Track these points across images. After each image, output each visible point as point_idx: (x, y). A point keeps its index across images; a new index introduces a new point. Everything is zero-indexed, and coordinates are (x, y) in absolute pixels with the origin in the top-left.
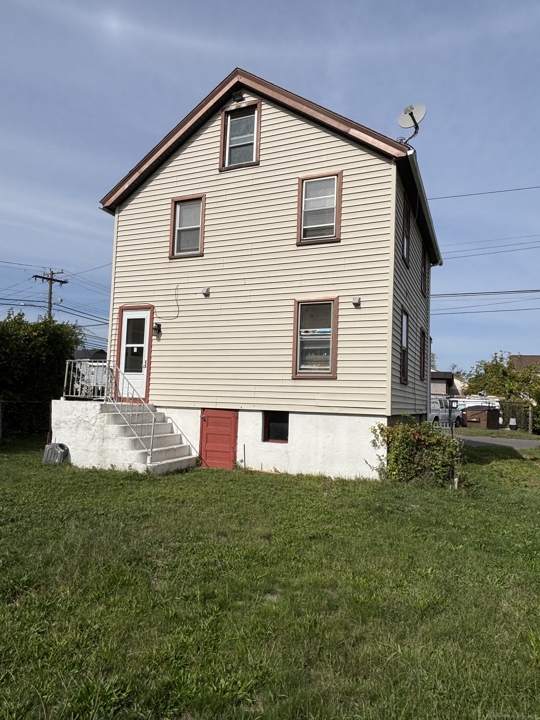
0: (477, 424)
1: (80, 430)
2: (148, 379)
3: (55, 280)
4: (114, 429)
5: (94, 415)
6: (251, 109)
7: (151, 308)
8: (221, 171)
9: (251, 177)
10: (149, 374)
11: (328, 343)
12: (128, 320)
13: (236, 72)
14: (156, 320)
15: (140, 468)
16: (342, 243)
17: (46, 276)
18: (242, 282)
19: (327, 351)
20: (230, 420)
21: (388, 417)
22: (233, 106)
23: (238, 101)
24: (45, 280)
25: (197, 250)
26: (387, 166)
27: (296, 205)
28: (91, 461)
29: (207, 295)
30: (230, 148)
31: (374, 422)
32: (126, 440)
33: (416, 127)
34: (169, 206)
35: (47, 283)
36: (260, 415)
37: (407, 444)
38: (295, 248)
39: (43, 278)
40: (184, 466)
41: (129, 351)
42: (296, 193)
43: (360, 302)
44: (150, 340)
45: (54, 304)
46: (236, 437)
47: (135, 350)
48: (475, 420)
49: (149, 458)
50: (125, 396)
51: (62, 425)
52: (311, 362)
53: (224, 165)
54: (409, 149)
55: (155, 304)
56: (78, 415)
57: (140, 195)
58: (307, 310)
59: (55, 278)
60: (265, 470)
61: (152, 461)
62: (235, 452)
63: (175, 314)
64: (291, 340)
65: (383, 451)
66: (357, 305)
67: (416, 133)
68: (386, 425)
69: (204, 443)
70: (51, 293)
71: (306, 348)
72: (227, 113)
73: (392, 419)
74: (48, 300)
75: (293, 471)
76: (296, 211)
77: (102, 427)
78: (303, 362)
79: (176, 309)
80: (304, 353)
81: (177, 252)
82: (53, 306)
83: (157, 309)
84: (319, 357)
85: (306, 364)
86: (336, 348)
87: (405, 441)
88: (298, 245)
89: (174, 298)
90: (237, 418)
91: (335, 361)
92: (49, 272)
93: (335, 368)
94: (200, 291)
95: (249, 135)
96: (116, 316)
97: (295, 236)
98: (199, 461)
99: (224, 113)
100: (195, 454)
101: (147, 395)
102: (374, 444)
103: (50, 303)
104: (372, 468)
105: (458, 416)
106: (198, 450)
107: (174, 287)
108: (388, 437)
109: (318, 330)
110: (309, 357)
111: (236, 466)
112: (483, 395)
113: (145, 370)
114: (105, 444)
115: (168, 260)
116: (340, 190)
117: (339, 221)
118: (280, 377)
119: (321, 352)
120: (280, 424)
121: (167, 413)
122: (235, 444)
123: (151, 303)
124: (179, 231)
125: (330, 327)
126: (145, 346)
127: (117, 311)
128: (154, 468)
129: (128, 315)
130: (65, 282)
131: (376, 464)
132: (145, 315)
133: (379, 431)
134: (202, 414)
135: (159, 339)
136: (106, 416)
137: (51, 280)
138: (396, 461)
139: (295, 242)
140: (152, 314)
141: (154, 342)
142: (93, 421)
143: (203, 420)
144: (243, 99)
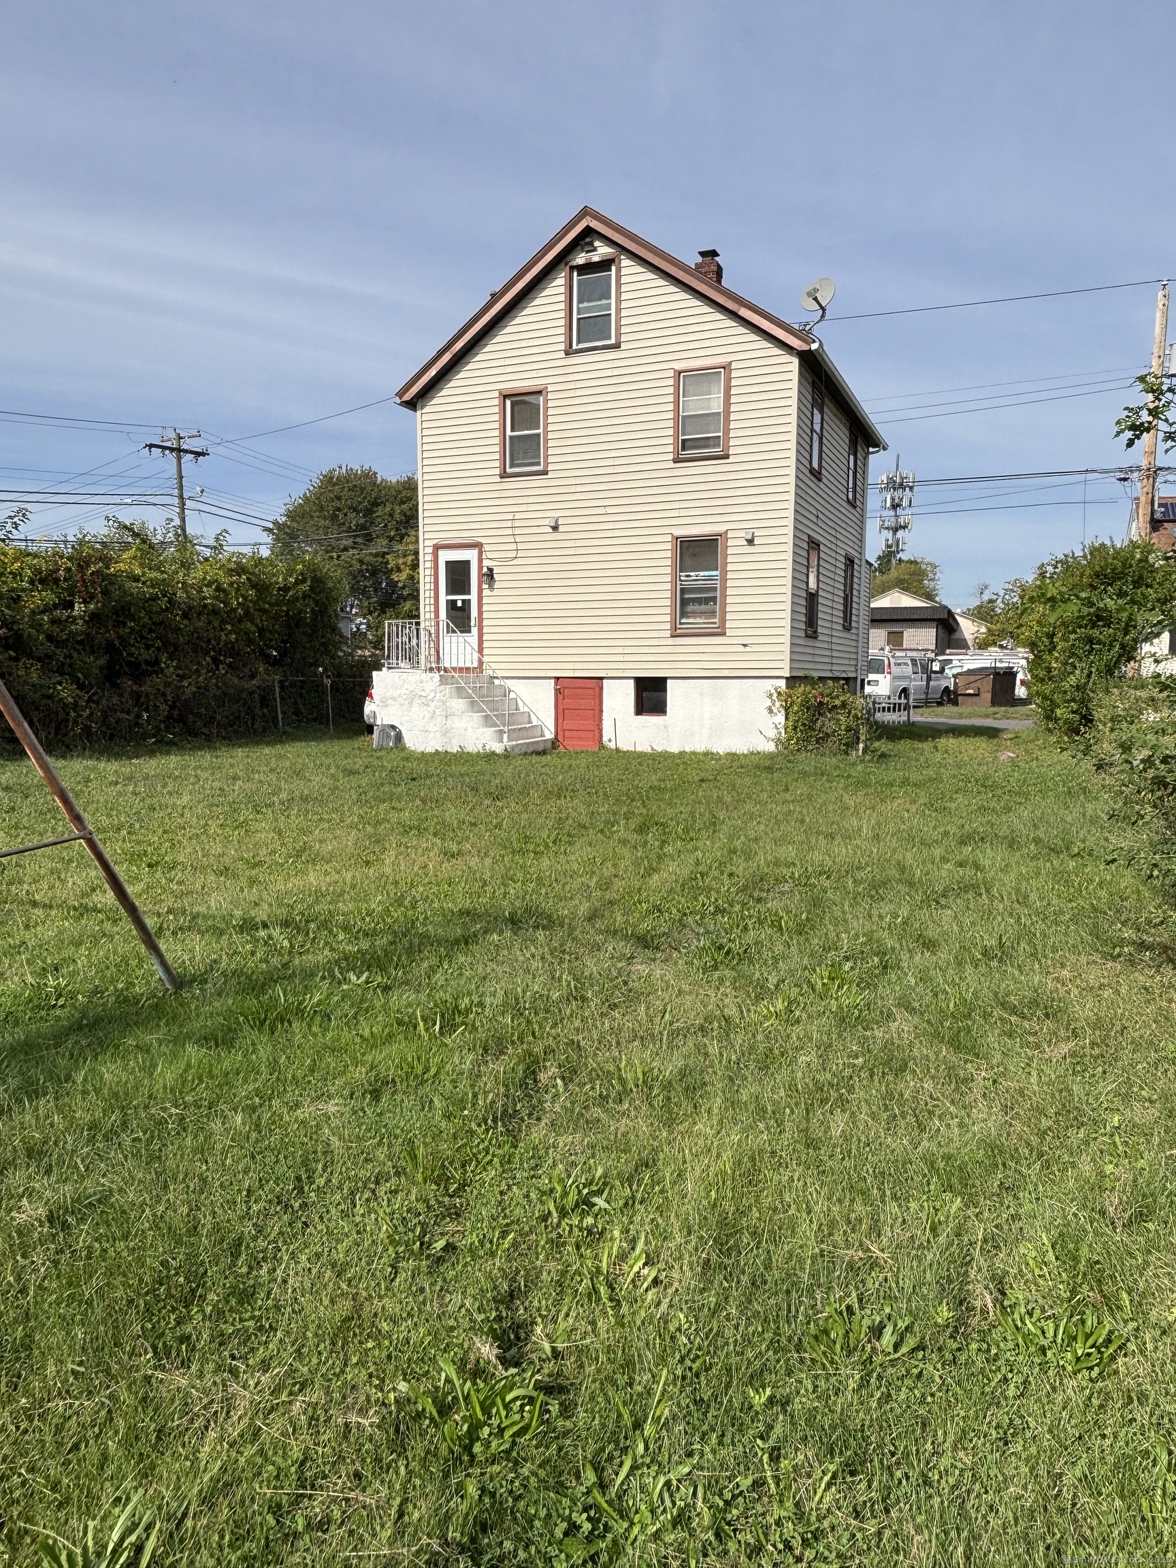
0: (975, 699)
1: (415, 708)
2: (481, 642)
3: (186, 451)
4: (459, 704)
5: (432, 688)
6: (605, 264)
7: (478, 546)
8: (567, 353)
9: (609, 365)
10: (481, 634)
11: (715, 589)
12: (447, 563)
13: (585, 212)
14: (486, 563)
15: (498, 748)
16: (731, 460)
17: (168, 444)
18: (602, 511)
19: (714, 599)
20: (591, 692)
21: (787, 678)
22: (581, 259)
23: (588, 252)
24: (167, 452)
25: (538, 464)
26: (788, 358)
27: (671, 407)
28: (433, 743)
29: (555, 528)
30: (579, 320)
31: (769, 685)
32: (477, 717)
33: (823, 309)
34: (496, 402)
35: (171, 457)
36: (632, 682)
37: (808, 709)
38: (672, 465)
39: (164, 448)
40: (541, 748)
41: (452, 605)
42: (671, 390)
43: (753, 536)
44: (480, 591)
45: (189, 498)
46: (601, 711)
47: (459, 604)
48: (971, 691)
49: (505, 736)
50: (447, 665)
51: (390, 701)
52: (695, 614)
53: (571, 346)
54: (814, 341)
55: (483, 540)
56: (411, 688)
57: (451, 384)
58: (687, 548)
59: (185, 447)
60: (639, 749)
61: (509, 740)
62: (601, 731)
63: (513, 554)
64: (668, 586)
65: (780, 718)
66: (750, 542)
67: (823, 316)
68: (784, 687)
69: (560, 721)
70: (181, 477)
71: (687, 596)
72: (572, 268)
73: (792, 681)
74: (176, 492)
75: (675, 749)
76: (671, 415)
77: (444, 703)
78: (684, 614)
79: (513, 547)
80: (684, 603)
81: (511, 466)
82: (188, 502)
83: (486, 548)
84: (703, 607)
85: (688, 617)
86: (724, 596)
87: (806, 705)
88: (675, 461)
89: (510, 532)
90: (601, 688)
91: (724, 613)
92: (173, 436)
93: (723, 621)
94: (547, 522)
95: (604, 302)
96: (429, 557)
97: (670, 448)
98: (554, 743)
99: (568, 268)
100: (549, 735)
101: (481, 663)
102: (770, 711)
103: (181, 497)
104: (768, 739)
105: (947, 688)
106: (553, 730)
107: (510, 516)
108: (786, 701)
109: (702, 573)
110: (690, 608)
111: (602, 747)
112: (1006, 648)
113: (475, 630)
114: (449, 722)
115: (498, 479)
116: (728, 388)
117: (727, 430)
118: (655, 634)
119: (707, 601)
120: (656, 694)
121: (510, 684)
122: (601, 720)
123: (480, 540)
124: (511, 437)
125: (716, 569)
126: (473, 597)
127: (430, 550)
128: (513, 747)
129: (446, 556)
130: (203, 454)
131: (772, 734)
132: (470, 555)
133: (775, 695)
134: (556, 684)
135: (491, 588)
136: (447, 689)
137: (179, 451)
138: (795, 728)
139: (671, 457)
140: (480, 554)
141: (486, 592)
142: (432, 695)
143: (558, 692)
144: (595, 249)
